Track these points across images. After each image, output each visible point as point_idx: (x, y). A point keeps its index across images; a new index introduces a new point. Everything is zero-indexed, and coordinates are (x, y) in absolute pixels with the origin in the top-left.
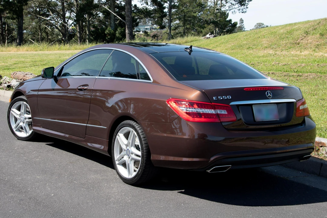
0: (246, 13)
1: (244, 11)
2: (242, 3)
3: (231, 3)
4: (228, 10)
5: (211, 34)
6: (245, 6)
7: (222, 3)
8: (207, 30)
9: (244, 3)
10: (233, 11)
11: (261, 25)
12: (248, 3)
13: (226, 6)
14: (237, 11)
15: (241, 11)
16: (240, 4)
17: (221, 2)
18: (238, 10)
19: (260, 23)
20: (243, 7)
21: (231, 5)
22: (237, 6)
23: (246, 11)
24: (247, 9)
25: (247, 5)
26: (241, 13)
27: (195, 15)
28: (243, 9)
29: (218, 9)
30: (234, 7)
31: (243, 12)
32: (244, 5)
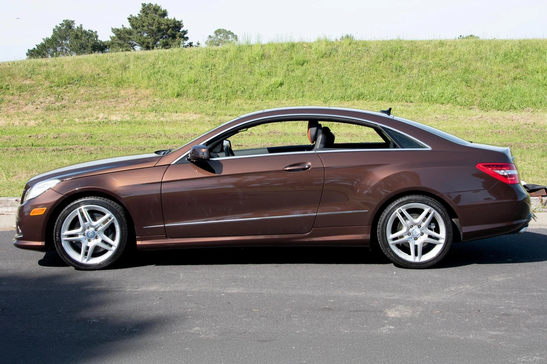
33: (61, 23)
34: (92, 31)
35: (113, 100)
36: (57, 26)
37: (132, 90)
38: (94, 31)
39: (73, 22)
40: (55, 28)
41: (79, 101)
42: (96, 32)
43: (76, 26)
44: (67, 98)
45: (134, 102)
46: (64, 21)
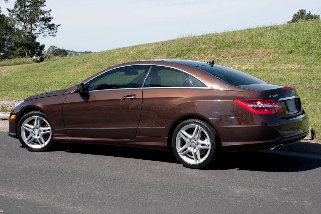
0: (56, 36)
1: (54, 34)
2: (52, 27)
3: (41, 27)
4: (39, 33)
5: (37, 56)
6: (55, 30)
7: (32, 27)
8: (16, 52)
9: (53, 27)
10: (44, 35)
11: (54, 48)
12: (57, 27)
13: (36, 29)
14: (48, 35)
15: (51, 34)
16: (49, 28)
17: (31, 25)
18: (49, 33)
19: (53, 46)
20: (52, 30)
21: (41, 29)
22: (46, 30)
23: (56, 35)
24: (56, 33)
25: (56, 30)
26: (51, 36)
27: (4, 37)
28: (53, 33)
29: (29, 33)
30: (44, 30)
31: (53, 36)
32: (53, 29)
33: (297, 12)
34: (316, 15)
35: (249, 56)
36: (295, 14)
37: (262, 50)
38: (317, 15)
39: (305, 11)
40: (294, 15)
41: (229, 57)
42: (319, 15)
43: (307, 12)
44: (223, 55)
45: (261, 57)
46: (299, 11)
